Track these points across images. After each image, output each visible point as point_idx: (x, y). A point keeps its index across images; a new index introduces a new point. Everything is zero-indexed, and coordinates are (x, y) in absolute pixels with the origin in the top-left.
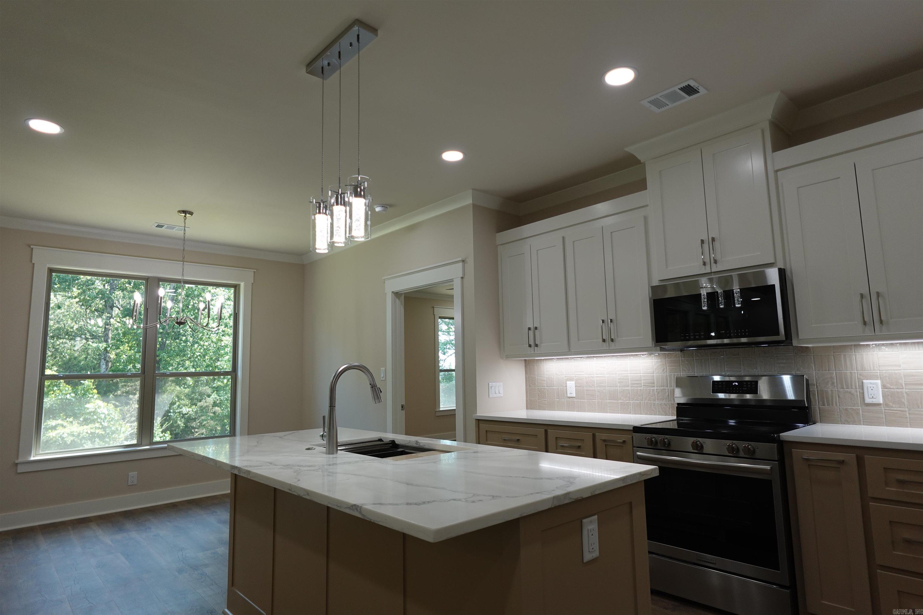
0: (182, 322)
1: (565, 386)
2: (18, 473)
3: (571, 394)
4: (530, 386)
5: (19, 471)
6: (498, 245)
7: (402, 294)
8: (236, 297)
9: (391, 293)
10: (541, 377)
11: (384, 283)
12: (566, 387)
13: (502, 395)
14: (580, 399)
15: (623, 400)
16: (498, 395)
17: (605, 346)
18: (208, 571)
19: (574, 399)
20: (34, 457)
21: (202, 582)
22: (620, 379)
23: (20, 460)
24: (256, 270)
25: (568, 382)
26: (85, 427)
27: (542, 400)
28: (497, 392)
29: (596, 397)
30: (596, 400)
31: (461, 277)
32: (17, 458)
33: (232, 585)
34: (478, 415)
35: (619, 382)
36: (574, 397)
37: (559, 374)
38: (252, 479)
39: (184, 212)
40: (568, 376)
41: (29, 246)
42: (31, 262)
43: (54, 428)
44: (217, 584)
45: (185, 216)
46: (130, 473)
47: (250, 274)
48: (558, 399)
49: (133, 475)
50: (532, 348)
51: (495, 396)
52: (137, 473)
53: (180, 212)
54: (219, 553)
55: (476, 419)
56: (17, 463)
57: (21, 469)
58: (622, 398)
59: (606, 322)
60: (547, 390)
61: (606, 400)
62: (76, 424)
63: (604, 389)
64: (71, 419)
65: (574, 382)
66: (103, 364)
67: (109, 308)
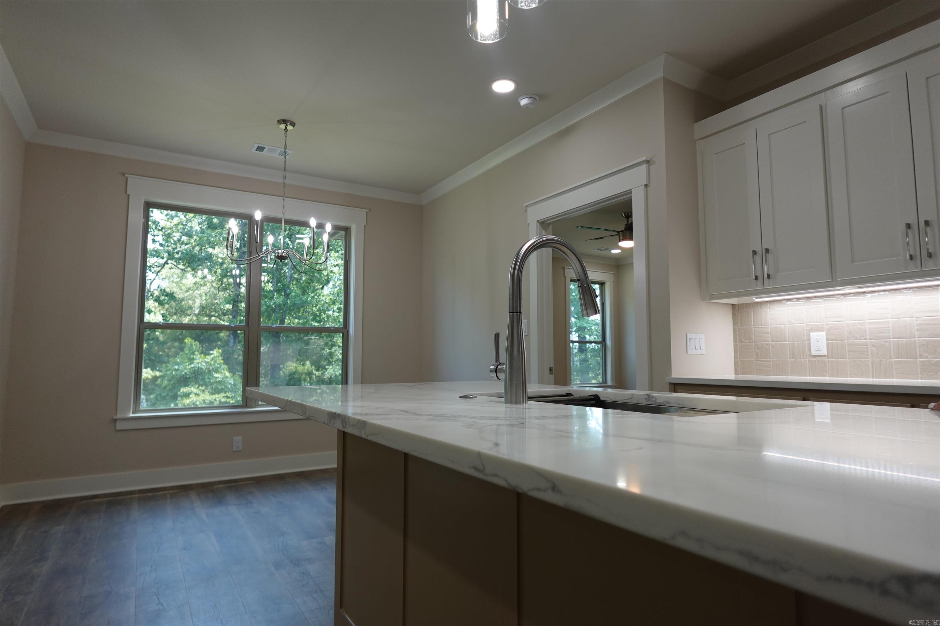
0: (284, 256)
1: (806, 339)
2: (119, 431)
3: (818, 350)
4: (741, 341)
5: (118, 428)
6: (697, 140)
7: (550, 224)
8: (347, 246)
9: (536, 222)
10: (762, 328)
11: (526, 211)
12: (809, 340)
13: (703, 352)
14: (837, 359)
15: (927, 358)
16: (699, 352)
17: (912, 268)
18: (312, 568)
19: (824, 358)
20: (133, 413)
21: (303, 586)
22: (920, 324)
23: (119, 416)
24: (368, 211)
25: (811, 334)
26: (217, 396)
27: (763, 361)
28: (698, 347)
29: (868, 355)
30: (868, 358)
31: (645, 185)
32: (116, 414)
33: (341, 606)
34: (673, 376)
35: (918, 330)
36: (824, 356)
37: (795, 322)
38: (370, 438)
39: (285, 121)
40: (812, 325)
41: (123, 174)
42: (126, 192)
43: (187, 395)
44: (322, 592)
45: (286, 128)
46: (234, 438)
47: (362, 213)
48: (793, 358)
49: (238, 440)
50: (760, 282)
51: (694, 352)
52: (241, 437)
53: (280, 122)
54: (327, 544)
55: (670, 383)
56: (116, 420)
57: (120, 426)
58: (926, 354)
59: (915, 227)
60: (772, 347)
61: (891, 358)
62: (207, 393)
63: (886, 342)
64: (203, 388)
65: (824, 333)
66: (232, 339)
67: (236, 286)
